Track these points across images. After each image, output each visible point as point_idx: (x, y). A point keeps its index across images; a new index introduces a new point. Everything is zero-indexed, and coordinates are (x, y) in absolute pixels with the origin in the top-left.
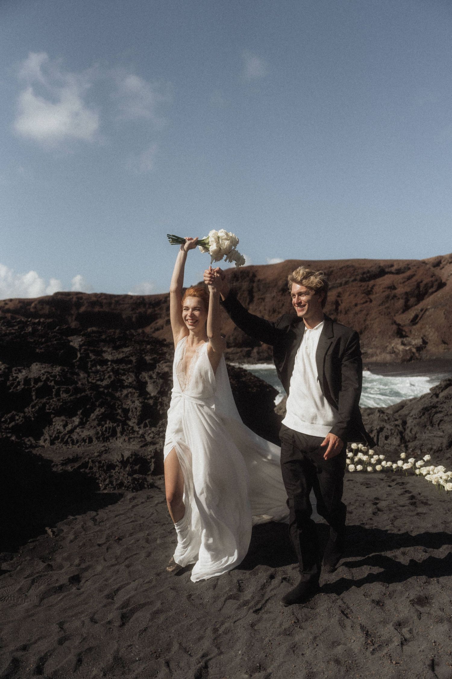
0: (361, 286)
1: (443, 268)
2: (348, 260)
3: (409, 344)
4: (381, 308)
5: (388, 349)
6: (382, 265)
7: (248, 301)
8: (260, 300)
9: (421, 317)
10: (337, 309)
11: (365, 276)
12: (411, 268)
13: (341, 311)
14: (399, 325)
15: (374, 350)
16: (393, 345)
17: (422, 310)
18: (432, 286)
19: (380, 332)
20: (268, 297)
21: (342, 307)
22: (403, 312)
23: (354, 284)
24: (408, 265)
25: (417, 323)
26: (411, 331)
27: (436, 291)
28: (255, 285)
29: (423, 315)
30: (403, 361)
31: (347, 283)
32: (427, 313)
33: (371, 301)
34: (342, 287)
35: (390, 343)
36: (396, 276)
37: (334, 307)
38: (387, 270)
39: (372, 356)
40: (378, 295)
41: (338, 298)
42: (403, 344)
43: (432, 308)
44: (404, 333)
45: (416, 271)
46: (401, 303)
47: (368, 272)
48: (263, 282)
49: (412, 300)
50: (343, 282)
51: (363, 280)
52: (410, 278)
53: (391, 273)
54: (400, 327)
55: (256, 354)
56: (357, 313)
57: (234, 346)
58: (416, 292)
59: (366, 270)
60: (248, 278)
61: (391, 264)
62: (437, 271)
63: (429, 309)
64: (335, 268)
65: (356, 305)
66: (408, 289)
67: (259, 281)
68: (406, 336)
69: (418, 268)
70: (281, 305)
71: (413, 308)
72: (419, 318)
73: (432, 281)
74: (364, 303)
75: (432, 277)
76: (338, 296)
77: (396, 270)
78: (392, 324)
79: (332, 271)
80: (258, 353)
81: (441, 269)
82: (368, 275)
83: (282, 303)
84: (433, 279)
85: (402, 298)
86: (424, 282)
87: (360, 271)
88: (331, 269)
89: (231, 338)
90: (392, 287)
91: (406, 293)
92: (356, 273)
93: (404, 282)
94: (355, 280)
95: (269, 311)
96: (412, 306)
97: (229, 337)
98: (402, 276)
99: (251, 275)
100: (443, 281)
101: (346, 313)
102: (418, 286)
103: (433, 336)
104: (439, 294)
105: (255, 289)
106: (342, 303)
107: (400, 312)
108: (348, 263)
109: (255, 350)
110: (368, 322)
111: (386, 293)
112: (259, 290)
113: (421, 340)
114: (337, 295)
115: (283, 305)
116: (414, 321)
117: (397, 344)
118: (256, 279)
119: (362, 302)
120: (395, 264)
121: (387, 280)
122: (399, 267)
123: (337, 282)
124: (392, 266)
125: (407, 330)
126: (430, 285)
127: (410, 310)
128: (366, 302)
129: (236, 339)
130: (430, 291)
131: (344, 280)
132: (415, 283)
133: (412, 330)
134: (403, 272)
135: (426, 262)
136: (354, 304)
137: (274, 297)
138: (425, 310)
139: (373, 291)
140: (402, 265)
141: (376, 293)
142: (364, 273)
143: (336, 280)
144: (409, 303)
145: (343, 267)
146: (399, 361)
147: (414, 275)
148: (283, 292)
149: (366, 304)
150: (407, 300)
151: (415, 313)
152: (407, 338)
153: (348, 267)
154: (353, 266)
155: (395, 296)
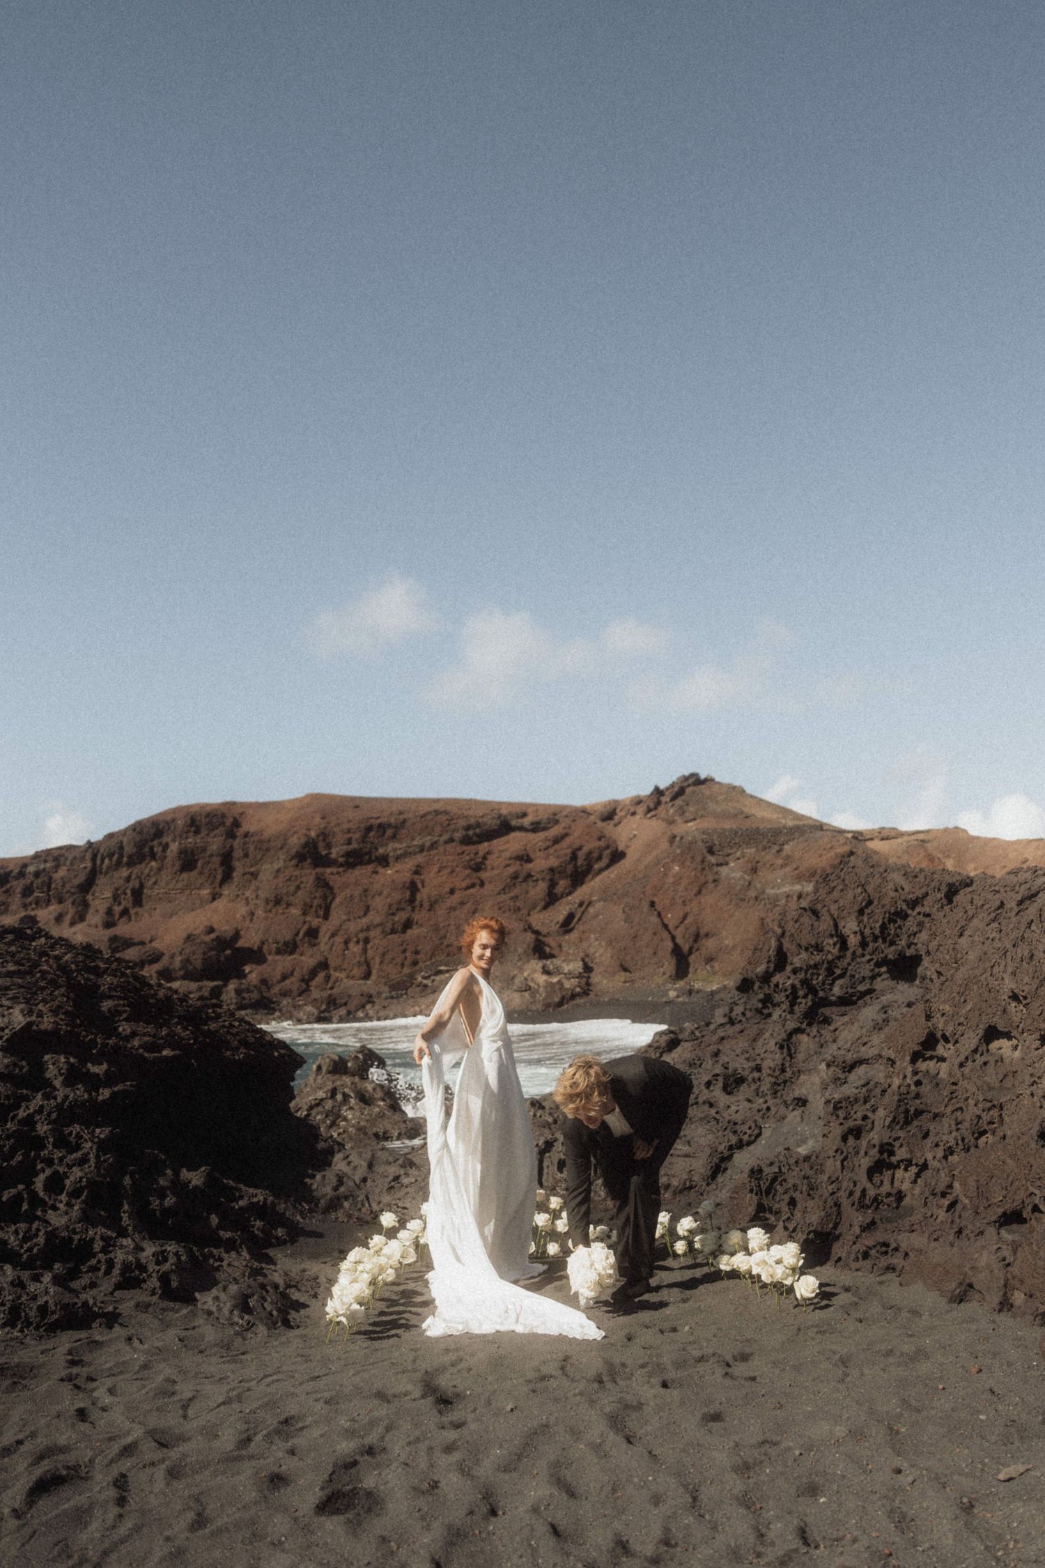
0: (463, 853)
1: (620, 823)
2: (437, 801)
3: (559, 971)
4: (503, 897)
5: (517, 981)
6: (504, 812)
7: (219, 877)
8: (248, 877)
9: (579, 920)
10: (412, 900)
11: (471, 833)
12: (561, 820)
13: (421, 906)
14: (537, 933)
16: (526, 974)
17: (581, 904)
18: (599, 858)
20: (267, 870)
21: (423, 895)
22: (545, 907)
23: (448, 847)
24: (555, 814)
25: (572, 930)
26: (560, 946)
27: (607, 867)
28: (237, 843)
29: (583, 913)
30: (547, 1005)
31: (434, 845)
32: (591, 910)
33: (482, 884)
34: (425, 853)
35: (521, 970)
36: (531, 836)
37: (408, 894)
38: (514, 823)
40: (495, 872)
41: (416, 877)
42: (546, 972)
43: (599, 900)
44: (547, 950)
45: (570, 827)
46: (542, 887)
47: (478, 825)
48: (256, 838)
49: (563, 884)
50: (428, 844)
51: (466, 841)
52: (557, 841)
53: (521, 829)
54: (541, 938)
55: (233, 994)
56: (453, 909)
57: (184, 978)
58: (570, 868)
59: (472, 821)
60: (221, 828)
61: (522, 811)
62: (608, 828)
63: (596, 901)
64: (410, 815)
65: (452, 892)
66: (553, 862)
67: (246, 835)
68: (552, 956)
69: (574, 821)
70: (292, 888)
71: (564, 900)
72: (576, 920)
73: (599, 848)
74: (467, 888)
75: (599, 839)
76: (417, 873)
77: (532, 824)
78: (525, 930)
79: (405, 821)
80: (238, 992)
81: (616, 825)
82: (478, 830)
83: (297, 883)
84: (602, 843)
85: (543, 879)
86: (585, 849)
87: (462, 823)
88: (402, 817)
89: (178, 959)
90: (525, 858)
91: (552, 870)
92: (452, 827)
93: (546, 848)
94: (451, 840)
95: (267, 902)
96: (562, 897)
97: (172, 957)
98: (541, 835)
99: (229, 822)
100: (620, 848)
101: (431, 908)
102: (574, 857)
103: (602, 954)
104: (613, 873)
105: (237, 853)
106: (423, 886)
107: (538, 908)
108: (436, 807)
109: (232, 986)
111: (511, 870)
112: (246, 855)
113: (581, 963)
114: (414, 869)
115: (298, 888)
116: (567, 925)
117: (534, 971)
118: (241, 831)
119: (464, 884)
120: (529, 810)
121: (513, 843)
122: (536, 819)
123: (415, 843)
124: (525, 815)
125: (553, 944)
126: (595, 855)
127: (557, 904)
128: (473, 886)
129: (188, 961)
130: (597, 866)
131: (428, 840)
132: (569, 851)
133: (564, 944)
134: (544, 829)
135: (589, 811)
136: (447, 889)
137: (278, 871)
138: (585, 905)
139: (488, 863)
140: (543, 816)
141: (492, 869)
142: (468, 828)
143: (413, 839)
144: (555, 891)
145: (429, 813)
146: (539, 1006)
147: (566, 835)
148: (300, 861)
149: (472, 891)
150: (553, 885)
151: (567, 908)
152: (554, 960)
153: (437, 813)
154: (446, 813)
155: (529, 876)
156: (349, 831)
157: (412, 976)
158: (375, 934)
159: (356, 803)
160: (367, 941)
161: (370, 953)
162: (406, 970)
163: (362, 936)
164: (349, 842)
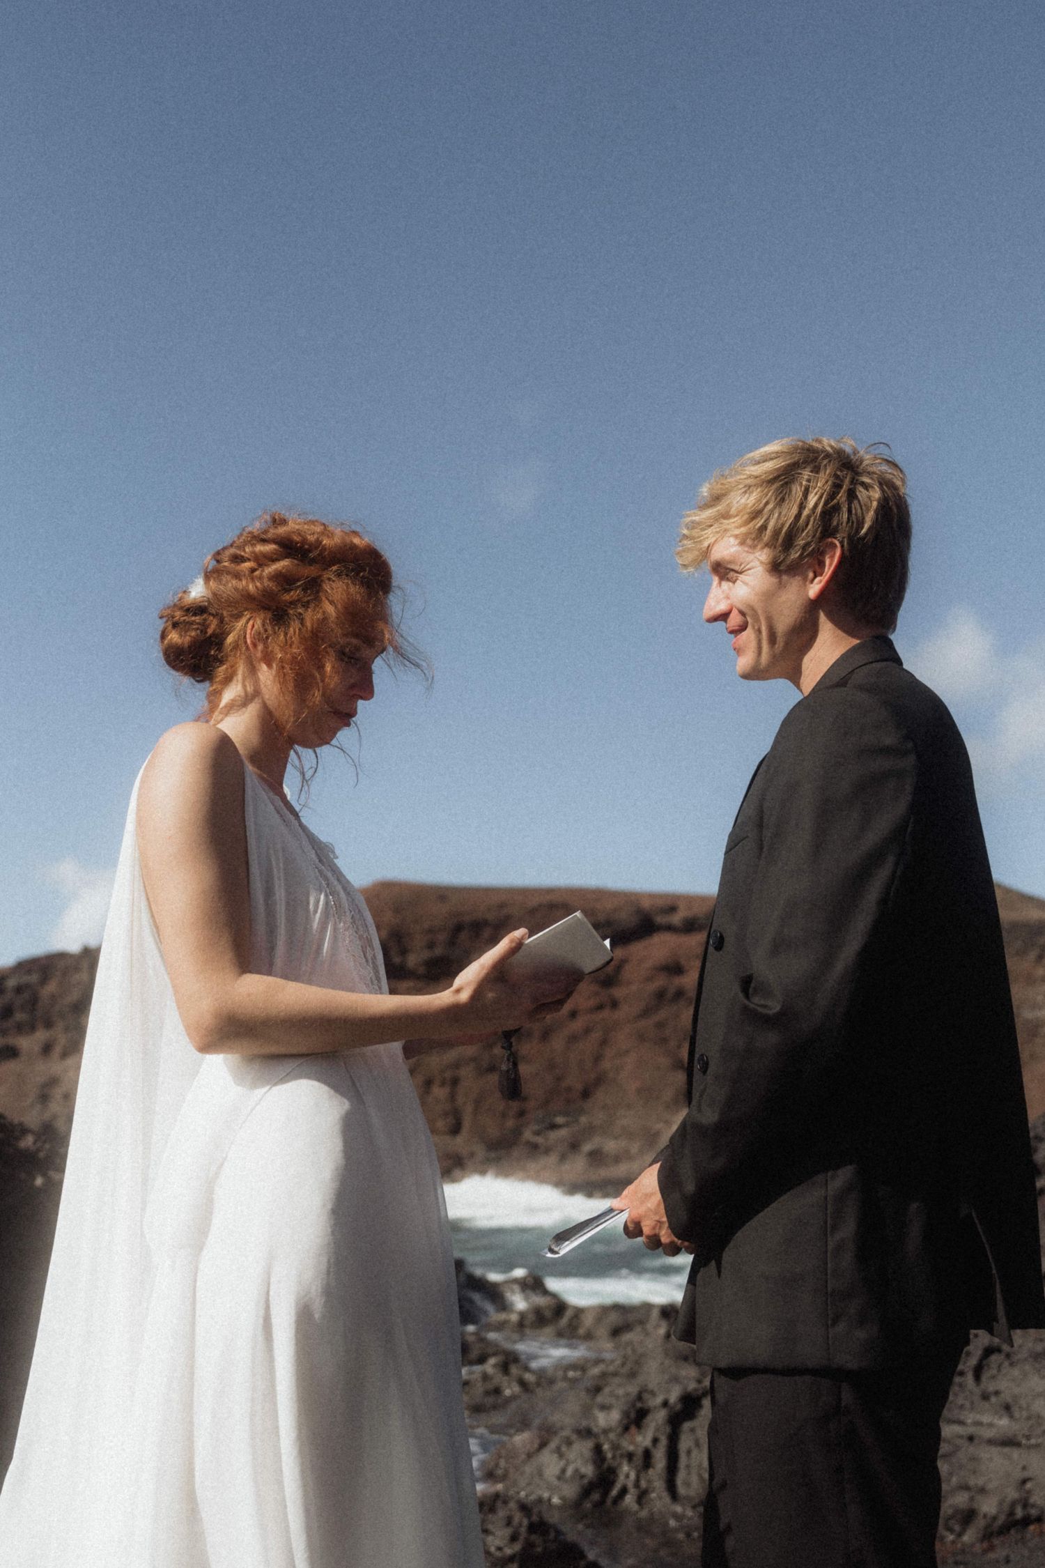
4: (643, 1023)
6: (646, 904)
15: (623, 1143)
19: (639, 1091)
33: (614, 1004)
36: (683, 938)
38: (660, 920)
39: (617, 1159)
40: (633, 988)
47: (609, 923)
53: (670, 928)
56: (573, 1039)
59: (600, 918)
61: (670, 904)
65: (573, 1015)
74: (595, 1009)
77: (684, 921)
90: (674, 968)
98: (698, 937)
101: (544, 1038)
108: (552, 897)
110: (606, 1065)
111: (656, 984)
119: (590, 1005)
120: (680, 904)
121: (658, 948)
122: (689, 915)
124: (672, 909)
128: (600, 1007)
139: (623, 975)
140: (698, 910)
141: (629, 984)
145: (540, 907)
149: (602, 1013)
155: (677, 994)
156: (430, 931)
157: (517, 1132)
158: (466, 1072)
159: (442, 894)
160: (455, 1082)
161: (460, 1100)
162: (510, 1123)
163: (448, 1075)
164: (431, 946)
